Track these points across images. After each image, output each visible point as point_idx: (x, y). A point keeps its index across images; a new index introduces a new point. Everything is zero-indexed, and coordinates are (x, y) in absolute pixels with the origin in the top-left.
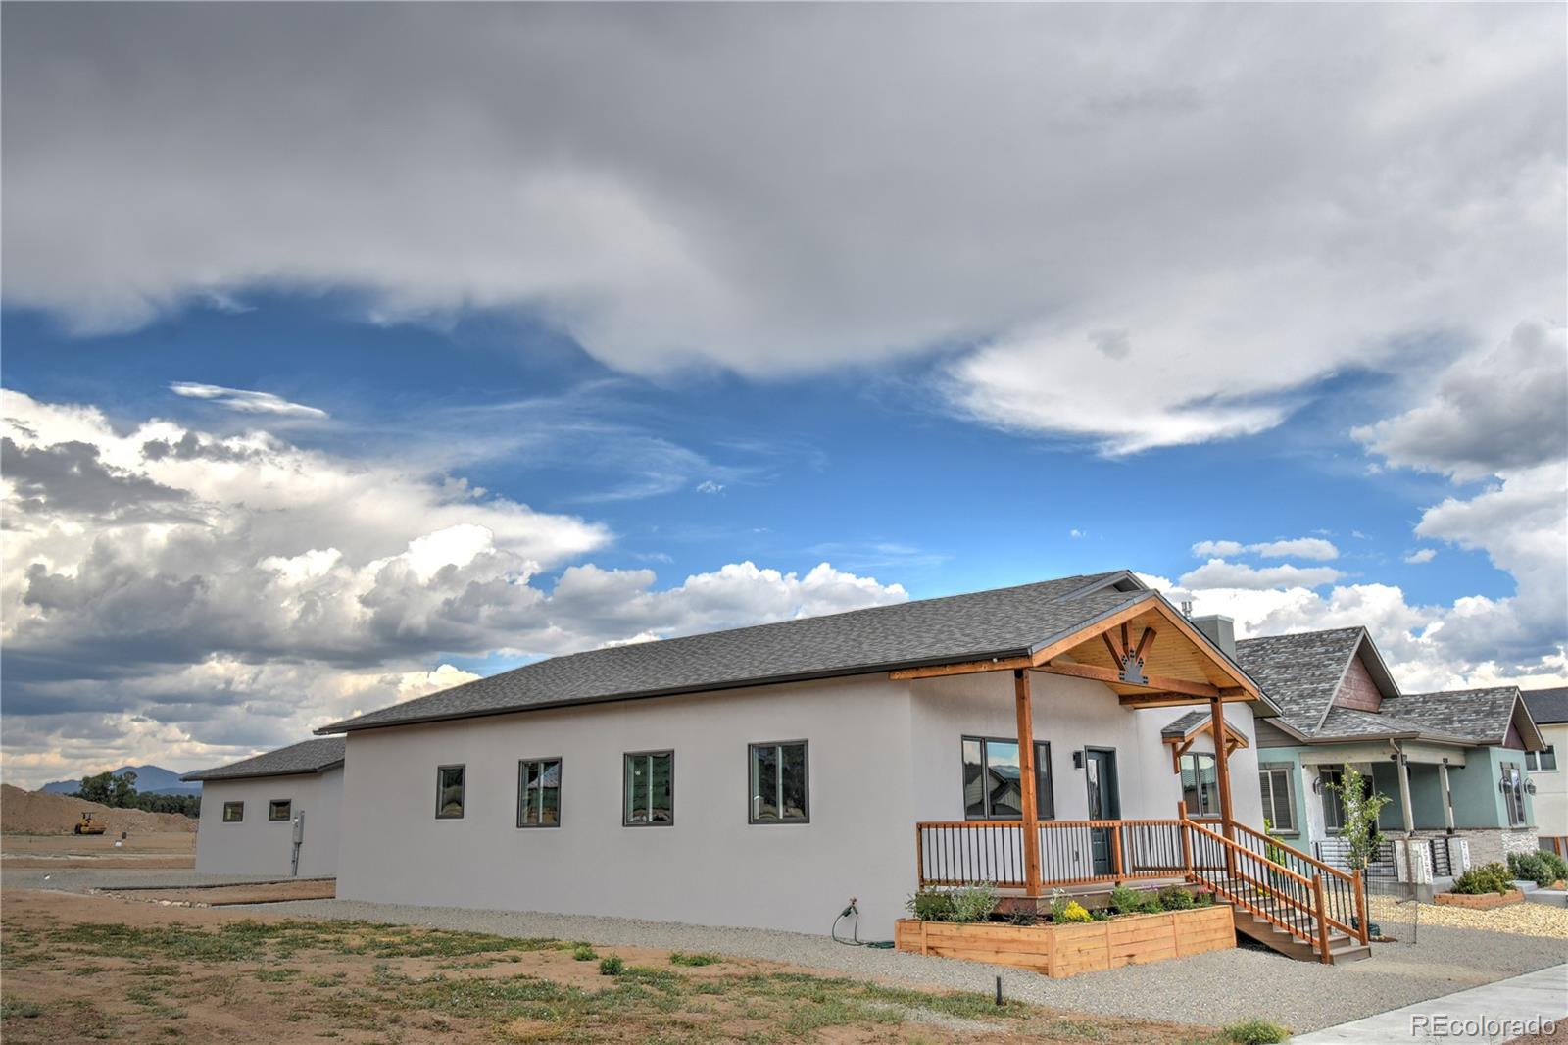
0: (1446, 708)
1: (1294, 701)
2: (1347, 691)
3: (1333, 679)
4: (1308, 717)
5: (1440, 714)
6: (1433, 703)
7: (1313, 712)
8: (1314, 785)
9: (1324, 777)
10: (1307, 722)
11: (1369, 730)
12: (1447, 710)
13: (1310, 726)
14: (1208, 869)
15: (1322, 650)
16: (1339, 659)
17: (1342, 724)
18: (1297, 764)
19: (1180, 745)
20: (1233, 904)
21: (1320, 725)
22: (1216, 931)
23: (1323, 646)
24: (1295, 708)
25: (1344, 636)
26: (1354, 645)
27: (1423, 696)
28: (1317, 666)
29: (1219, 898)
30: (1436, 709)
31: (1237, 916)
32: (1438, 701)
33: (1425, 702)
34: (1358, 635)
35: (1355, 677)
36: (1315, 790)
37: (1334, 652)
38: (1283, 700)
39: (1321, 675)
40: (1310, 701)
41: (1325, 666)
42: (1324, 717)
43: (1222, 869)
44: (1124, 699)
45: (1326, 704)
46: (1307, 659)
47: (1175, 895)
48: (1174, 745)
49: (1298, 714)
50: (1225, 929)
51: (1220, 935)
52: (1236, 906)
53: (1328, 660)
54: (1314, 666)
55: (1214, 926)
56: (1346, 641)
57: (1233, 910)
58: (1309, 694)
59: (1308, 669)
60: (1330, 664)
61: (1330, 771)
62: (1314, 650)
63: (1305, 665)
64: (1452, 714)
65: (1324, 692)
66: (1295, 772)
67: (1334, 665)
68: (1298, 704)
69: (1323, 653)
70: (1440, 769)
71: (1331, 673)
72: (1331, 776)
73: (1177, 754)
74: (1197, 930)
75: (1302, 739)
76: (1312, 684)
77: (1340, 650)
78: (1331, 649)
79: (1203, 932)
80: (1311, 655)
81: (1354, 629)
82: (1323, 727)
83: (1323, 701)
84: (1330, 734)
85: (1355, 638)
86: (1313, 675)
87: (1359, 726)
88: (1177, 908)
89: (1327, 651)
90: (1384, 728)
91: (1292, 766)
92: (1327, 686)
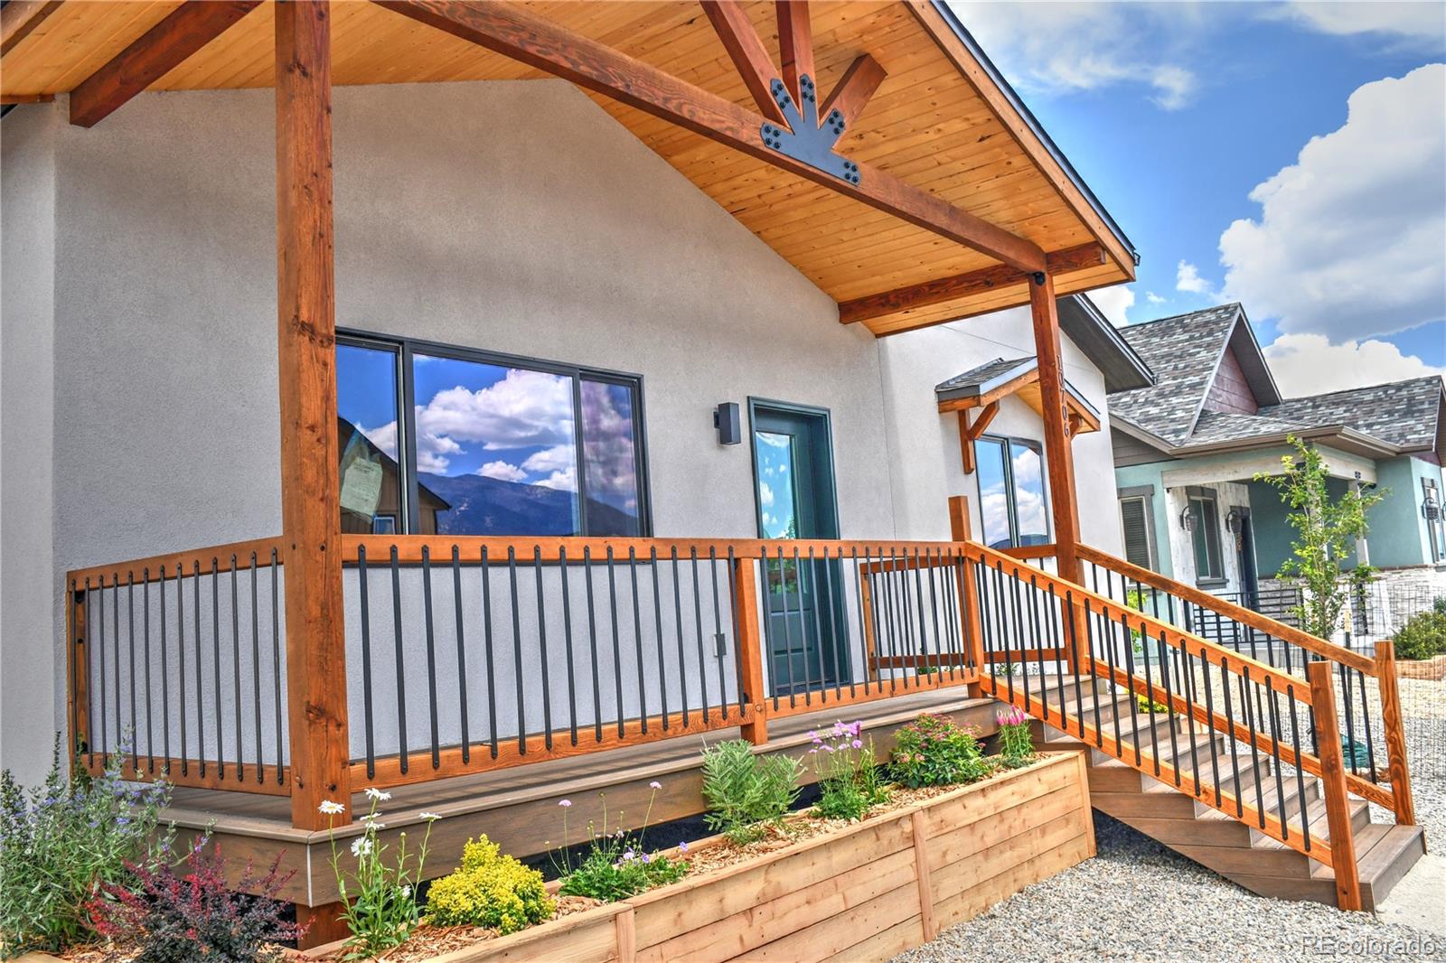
0: (1345, 411)
1: (1152, 402)
2: (1219, 392)
3: (1204, 370)
4: (1173, 420)
5: (1339, 419)
6: (1327, 407)
7: (1180, 414)
8: (1182, 517)
9: (1194, 506)
10: (1172, 426)
11: (1264, 429)
12: (1348, 414)
13: (1176, 432)
14: (1024, 656)
15: (1186, 336)
16: (1209, 345)
17: (1221, 427)
18: (1159, 489)
19: (974, 415)
20: (1086, 748)
21: (1191, 429)
22: (1043, 829)
23: (1185, 332)
24: (1154, 411)
25: (1213, 317)
26: (1228, 327)
27: (1312, 399)
28: (1180, 356)
29: (1053, 734)
30: (1331, 414)
31: (1096, 777)
32: (1334, 404)
33: (1315, 407)
34: (1232, 314)
35: (1227, 375)
36: (1182, 525)
37: (1201, 337)
38: (1136, 402)
39: (1185, 367)
40: (1174, 400)
41: (1191, 355)
42: (1196, 419)
43: (1058, 655)
44: (850, 311)
45: (1199, 401)
46: (1166, 350)
47: (929, 747)
48: (962, 415)
49: (1158, 418)
50: (1066, 818)
51: (1053, 839)
52: (1097, 754)
53: (1195, 347)
54: (1176, 357)
55: (1036, 816)
56: (1216, 323)
57: (1089, 764)
58: (1171, 392)
59: (1168, 362)
60: (1199, 352)
61: (1200, 498)
62: (1173, 339)
63: (1163, 357)
64: (1355, 418)
65: (1193, 387)
66: (1156, 502)
67: (1204, 353)
68: (1157, 405)
69: (1187, 340)
70: (1350, 486)
71: (1201, 362)
72: (1201, 508)
73: (968, 435)
74: (989, 841)
75: (1166, 450)
76: (1174, 379)
77: (1209, 334)
78: (1197, 335)
79: (1009, 842)
80: (1170, 345)
81: (1226, 308)
82: (1194, 433)
83: (1191, 398)
84: (1205, 439)
85: (1228, 318)
86: (1176, 368)
87: (1247, 427)
88: (935, 783)
89: (1192, 338)
90: (1285, 426)
91: (1150, 491)
92: (1197, 379)
